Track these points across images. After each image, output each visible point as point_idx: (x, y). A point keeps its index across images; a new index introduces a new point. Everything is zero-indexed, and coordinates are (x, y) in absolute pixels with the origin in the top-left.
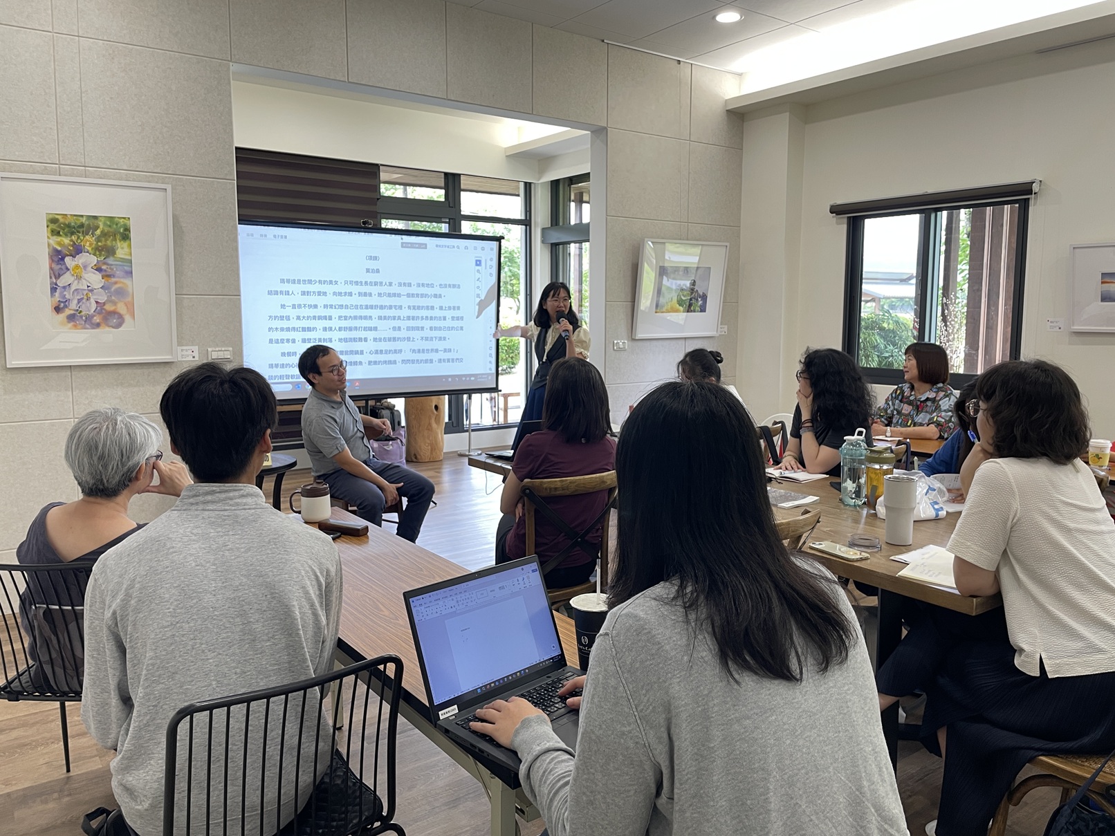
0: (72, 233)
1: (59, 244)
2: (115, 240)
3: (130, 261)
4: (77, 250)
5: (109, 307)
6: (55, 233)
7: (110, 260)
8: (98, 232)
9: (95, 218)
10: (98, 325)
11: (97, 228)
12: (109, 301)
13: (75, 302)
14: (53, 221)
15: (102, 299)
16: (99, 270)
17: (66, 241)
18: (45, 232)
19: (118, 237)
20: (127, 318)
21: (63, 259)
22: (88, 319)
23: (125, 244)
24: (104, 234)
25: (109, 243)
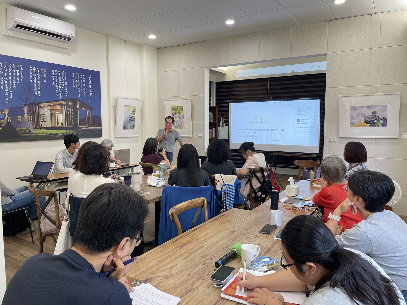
0: (175, 110)
1: (173, 112)
2: (181, 111)
3: (183, 115)
4: (176, 114)
5: (181, 125)
6: (172, 110)
7: (180, 115)
8: (178, 110)
9: (178, 107)
10: (179, 128)
11: (178, 109)
12: (180, 123)
13: (176, 124)
14: (172, 108)
15: (179, 123)
16: (179, 117)
17: (174, 112)
18: (171, 110)
19: (182, 110)
20: (183, 127)
21: (174, 115)
22: (178, 127)
23: (183, 112)
24: (179, 110)
25: (180, 112)
